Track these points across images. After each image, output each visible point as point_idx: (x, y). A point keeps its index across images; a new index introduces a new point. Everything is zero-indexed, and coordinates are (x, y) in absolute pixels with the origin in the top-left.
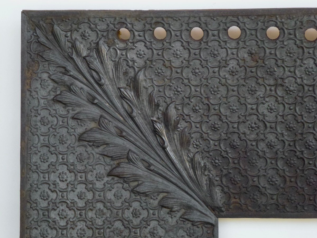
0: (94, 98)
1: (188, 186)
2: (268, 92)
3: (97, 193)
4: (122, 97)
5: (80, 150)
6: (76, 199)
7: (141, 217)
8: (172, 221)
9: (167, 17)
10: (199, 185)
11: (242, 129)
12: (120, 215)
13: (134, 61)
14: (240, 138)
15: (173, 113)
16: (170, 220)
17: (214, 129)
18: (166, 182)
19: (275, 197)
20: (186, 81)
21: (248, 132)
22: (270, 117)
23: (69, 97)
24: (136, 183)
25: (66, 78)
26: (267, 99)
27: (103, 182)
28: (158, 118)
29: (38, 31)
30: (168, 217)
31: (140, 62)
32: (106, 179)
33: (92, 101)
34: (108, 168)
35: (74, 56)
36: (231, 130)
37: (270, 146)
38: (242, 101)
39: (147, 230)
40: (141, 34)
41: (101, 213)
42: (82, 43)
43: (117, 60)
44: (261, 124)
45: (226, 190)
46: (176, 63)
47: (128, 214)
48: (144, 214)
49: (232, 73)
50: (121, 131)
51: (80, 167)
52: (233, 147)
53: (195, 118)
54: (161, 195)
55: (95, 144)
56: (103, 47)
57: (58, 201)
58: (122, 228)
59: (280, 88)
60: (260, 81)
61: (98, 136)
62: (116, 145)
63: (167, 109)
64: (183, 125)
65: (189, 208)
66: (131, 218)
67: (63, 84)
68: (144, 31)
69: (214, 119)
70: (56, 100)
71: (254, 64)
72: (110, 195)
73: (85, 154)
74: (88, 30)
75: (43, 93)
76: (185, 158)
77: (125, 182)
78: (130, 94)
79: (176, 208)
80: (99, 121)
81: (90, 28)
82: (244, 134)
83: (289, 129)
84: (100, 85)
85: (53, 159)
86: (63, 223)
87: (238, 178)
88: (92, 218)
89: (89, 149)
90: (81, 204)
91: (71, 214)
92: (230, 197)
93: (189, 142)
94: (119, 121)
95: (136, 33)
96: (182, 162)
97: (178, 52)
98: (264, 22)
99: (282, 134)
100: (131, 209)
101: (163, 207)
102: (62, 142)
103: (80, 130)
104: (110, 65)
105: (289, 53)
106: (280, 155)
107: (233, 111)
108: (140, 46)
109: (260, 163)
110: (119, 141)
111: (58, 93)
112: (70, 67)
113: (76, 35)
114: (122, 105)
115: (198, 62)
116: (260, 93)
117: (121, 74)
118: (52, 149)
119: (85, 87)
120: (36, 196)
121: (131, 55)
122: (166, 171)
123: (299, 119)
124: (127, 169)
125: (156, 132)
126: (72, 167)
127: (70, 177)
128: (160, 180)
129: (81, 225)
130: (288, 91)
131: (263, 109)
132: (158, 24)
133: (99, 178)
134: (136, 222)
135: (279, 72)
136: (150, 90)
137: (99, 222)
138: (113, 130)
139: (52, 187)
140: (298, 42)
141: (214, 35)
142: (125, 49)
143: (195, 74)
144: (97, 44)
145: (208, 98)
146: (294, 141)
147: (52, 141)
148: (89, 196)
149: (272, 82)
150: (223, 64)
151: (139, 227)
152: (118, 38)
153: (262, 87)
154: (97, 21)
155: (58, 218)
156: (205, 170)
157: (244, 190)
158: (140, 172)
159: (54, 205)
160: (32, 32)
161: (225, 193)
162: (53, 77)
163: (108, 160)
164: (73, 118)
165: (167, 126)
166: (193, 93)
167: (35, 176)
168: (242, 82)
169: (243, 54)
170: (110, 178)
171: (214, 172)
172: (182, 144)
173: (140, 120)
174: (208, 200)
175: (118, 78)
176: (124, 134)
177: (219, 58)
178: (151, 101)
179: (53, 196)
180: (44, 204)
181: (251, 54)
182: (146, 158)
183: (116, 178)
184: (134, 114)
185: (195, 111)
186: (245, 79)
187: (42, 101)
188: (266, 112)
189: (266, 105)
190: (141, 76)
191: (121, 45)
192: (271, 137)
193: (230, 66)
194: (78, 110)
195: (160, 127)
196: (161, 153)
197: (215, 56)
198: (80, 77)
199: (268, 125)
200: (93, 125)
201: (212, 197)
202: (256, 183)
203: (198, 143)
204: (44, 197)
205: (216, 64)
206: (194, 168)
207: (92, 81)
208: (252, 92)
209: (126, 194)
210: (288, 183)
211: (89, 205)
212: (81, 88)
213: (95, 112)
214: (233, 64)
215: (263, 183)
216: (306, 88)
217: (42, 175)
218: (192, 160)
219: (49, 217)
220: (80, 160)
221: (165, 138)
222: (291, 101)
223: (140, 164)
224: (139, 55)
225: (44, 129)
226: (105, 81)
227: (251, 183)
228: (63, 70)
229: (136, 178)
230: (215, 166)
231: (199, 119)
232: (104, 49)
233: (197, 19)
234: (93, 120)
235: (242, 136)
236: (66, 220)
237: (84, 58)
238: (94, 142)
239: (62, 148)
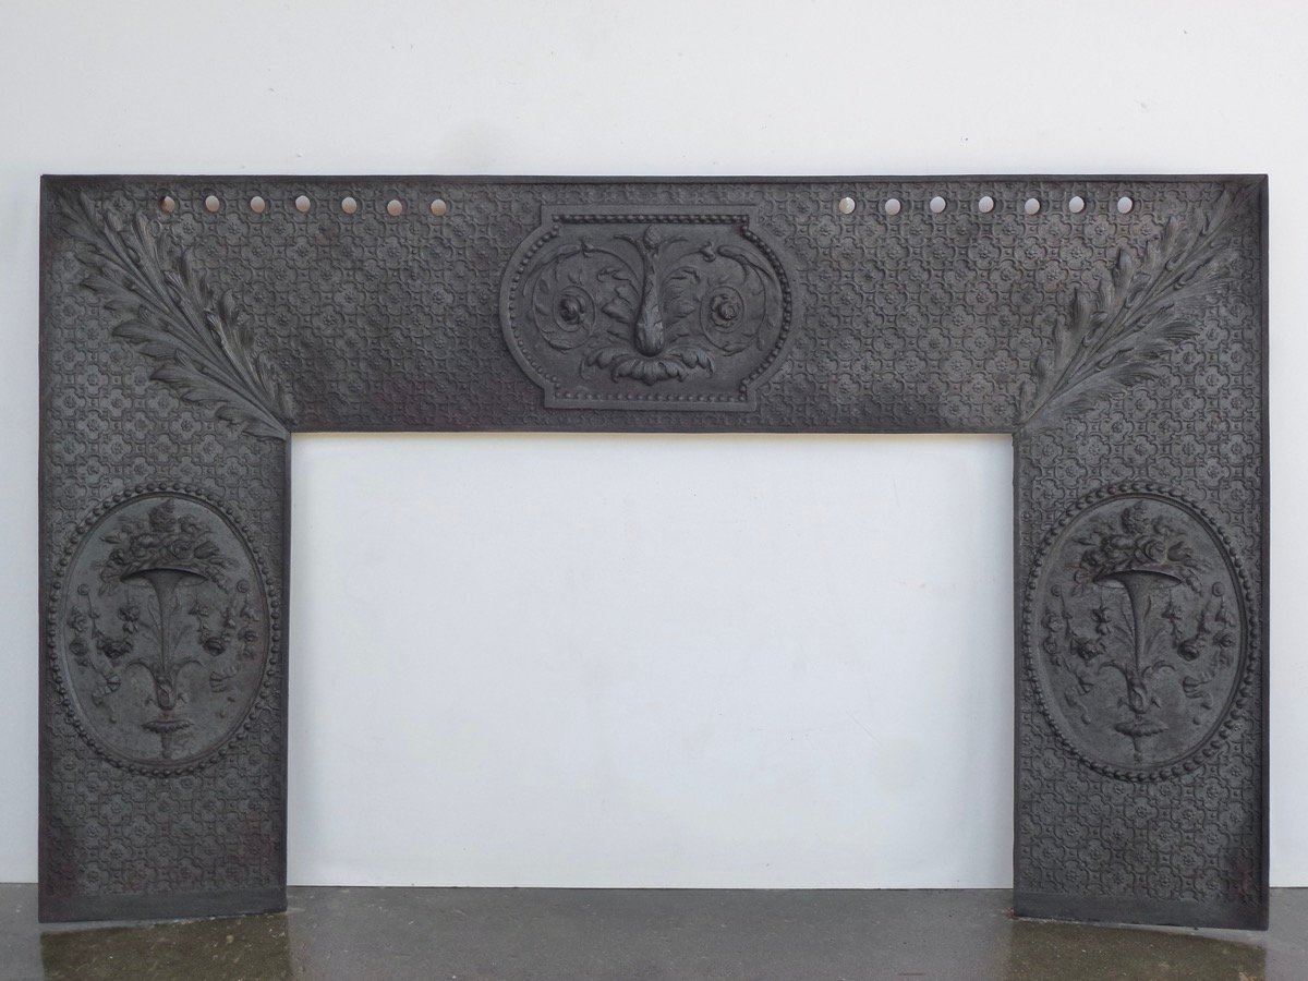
0: (132, 283)
1: (255, 396)
2: (345, 277)
3: (137, 401)
4: (167, 282)
5: (115, 347)
6: (111, 407)
7: (193, 430)
8: (232, 436)
9: (221, 183)
10: (266, 393)
11: (316, 322)
12: (167, 428)
13: (179, 237)
14: (313, 333)
15: (230, 302)
16: (230, 435)
17: (282, 322)
18: (224, 389)
19: (358, 407)
20: (245, 263)
21: (323, 327)
22: (349, 308)
23: (101, 282)
24: (186, 390)
25: (97, 258)
26: (344, 287)
27: (144, 387)
28: (213, 309)
29: (61, 200)
30: (226, 431)
31: (188, 238)
32: (148, 384)
33: (129, 286)
34: (151, 370)
35: (106, 231)
36: (303, 323)
37: (350, 344)
38: (315, 287)
39: (201, 446)
40: (188, 203)
41: (142, 425)
42: (115, 214)
43: (159, 235)
44: (338, 317)
45: (298, 397)
46: (233, 240)
47: (176, 426)
48: (197, 426)
49: (301, 253)
50: (167, 324)
51: (114, 368)
52: (306, 345)
53: (257, 309)
54: (220, 404)
55: (134, 340)
56: (141, 219)
57: (86, 409)
58: (169, 443)
59: (360, 273)
60: (335, 263)
61: (136, 330)
62: (160, 343)
63: (222, 298)
64: (243, 317)
65: (254, 420)
66: (180, 431)
67: (94, 265)
68: (191, 200)
69: (281, 310)
70: (84, 285)
71: (326, 243)
72: (153, 403)
73: (121, 353)
74: (123, 199)
75: (68, 276)
76: (248, 359)
77: (172, 387)
78: (177, 279)
79: (236, 420)
80: (138, 312)
81: (125, 195)
82: (319, 329)
83: (372, 323)
84: (139, 267)
85: (80, 357)
86: (93, 436)
87: (313, 383)
88: (130, 430)
89: (126, 346)
90: (116, 413)
91: (103, 425)
92: (304, 407)
93: (251, 339)
94: (164, 311)
95: (182, 203)
96: (244, 364)
97: (235, 227)
98: (336, 191)
99: (364, 329)
100: (181, 421)
101: (220, 418)
102: (91, 336)
103: (114, 323)
104: (151, 243)
105: (368, 229)
106: (362, 355)
107: (304, 301)
108: (188, 218)
109: (339, 365)
110: (163, 337)
111: (87, 276)
112: (101, 244)
113: (108, 205)
114: (167, 291)
115: (260, 239)
116: (336, 278)
117: (165, 254)
118: (80, 345)
119: (120, 269)
120: (59, 402)
121: (177, 229)
122: (224, 374)
123: (383, 310)
124: (174, 372)
125: (210, 327)
126: (104, 369)
127: (102, 380)
128: (217, 385)
129: (117, 439)
130: (369, 277)
131: (339, 298)
132: (208, 191)
133: (139, 382)
134: (186, 436)
135: (357, 253)
136: (201, 274)
137: (140, 435)
138: (156, 323)
139: (79, 391)
140: (378, 216)
141: (277, 206)
142: (169, 222)
143: (256, 254)
144: (134, 215)
145: (273, 284)
146: (378, 338)
147: (79, 334)
148: (127, 403)
149: (349, 265)
150: (289, 243)
151: (190, 442)
152: (161, 209)
153: (338, 271)
154: (134, 188)
155: (87, 430)
156: (273, 373)
157: (320, 398)
158: (192, 377)
159: (83, 414)
160: (53, 201)
161: (298, 402)
162: (80, 257)
163: (150, 360)
164: (106, 308)
165: (223, 319)
166: (255, 278)
167: (58, 377)
168: (314, 264)
169: (313, 229)
170: (153, 383)
171: (283, 376)
172: (242, 341)
173: (190, 311)
174: (277, 410)
175: (162, 258)
176: (169, 327)
177: (284, 235)
178: (202, 287)
179: (81, 403)
180: (69, 412)
181: (322, 230)
182: (199, 358)
183: (161, 383)
184: (182, 304)
185: (258, 300)
186: (317, 261)
187: (66, 287)
188: (343, 302)
189: (344, 293)
190: (189, 257)
191: (164, 217)
192: (351, 333)
193: (299, 245)
194: (112, 297)
195: (215, 320)
196: (219, 353)
197: (279, 232)
198: (115, 257)
199: (346, 318)
200: (129, 317)
201: (281, 405)
202: (335, 390)
203: (263, 341)
204: (69, 403)
205: (282, 241)
206: (258, 372)
207: (128, 260)
208: (326, 277)
209: (174, 403)
210: (373, 390)
211: (127, 415)
212: (117, 271)
213: (134, 299)
214: (301, 242)
215: (343, 389)
216: (390, 273)
217: (66, 378)
218: (256, 362)
219: (75, 429)
220: (115, 359)
221: (223, 336)
222: (373, 288)
223: (190, 366)
224: (187, 230)
225: (69, 321)
226: (146, 262)
227: (328, 389)
228: (93, 248)
229: (185, 383)
230: (284, 369)
231: (263, 310)
232: (143, 222)
233: (256, 187)
234: (131, 310)
235: (316, 331)
236: (97, 432)
237: (119, 233)
238: (131, 337)
239: (91, 344)
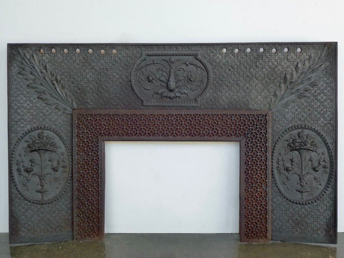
0: (32, 72)
1: (65, 102)
2: (90, 71)
3: (34, 104)
4: (42, 72)
5: (28, 90)
6: (27, 106)
7: (49, 112)
8: (60, 113)
9: (55, 46)
10: (68, 102)
11: (82, 83)
12: (42, 111)
13: (45, 60)
14: (81, 86)
15: (59, 78)
16: (59, 113)
17: (73, 83)
18: (57, 101)
19: (93, 105)
20: (63, 67)
21: (84, 84)
22: (91, 79)
23: (23, 72)
24: (47, 101)
25: (23, 66)
26: (89, 73)
27: (36, 101)
28: (54, 79)
29: (13, 50)
30: (58, 112)
31: (47, 61)
32: (37, 99)
33: (31, 73)
34: (37, 96)
35: (25, 59)
36: (78, 83)
37: (91, 88)
38: (81, 73)
39: (51, 116)
40: (47, 51)
41: (35, 110)
42: (27, 54)
43: (39, 60)
44: (88, 81)
45: (77, 103)
46: (59, 61)
47: (44, 111)
48: (50, 111)
49: (78, 64)
50: (42, 83)
51: (28, 95)
52: (79, 89)
53: (66, 79)
54: (56, 105)
55: (33, 88)
56: (34, 55)
57: (20, 106)
58: (43, 116)
59: (93, 69)
60: (87, 67)
61: (34, 85)
62: (40, 88)
63: (57, 76)
64: (62, 82)
65: (65, 109)
66: (46, 112)
67: (22, 68)
68: (48, 50)
69: (72, 80)
70: (19, 73)
71: (84, 61)
72: (38, 105)
73: (30, 91)
74: (29, 50)
75: (15, 71)
76: (64, 93)
77: (43, 100)
78: (44, 71)
79: (61, 109)
80: (34, 80)
81: (30, 49)
82: (82, 84)
83: (97, 83)
84: (34, 68)
85: (18, 92)
86: (22, 114)
87: (81, 99)
88: (32, 112)
89: (31, 89)
90: (28, 107)
91: (25, 111)
92: (79, 106)
93: (64, 87)
94: (41, 80)
95: (45, 51)
96: (63, 94)
97: (60, 57)
98: (87, 48)
99: (95, 84)
100: (46, 109)
101: (56, 109)
102: (21, 87)
103: (28, 83)
104: (37, 61)
105: (96, 58)
106: (94, 91)
107: (79, 77)
108: (47, 55)
109: (88, 94)
110: (41, 87)
111: (20, 71)
112: (24, 62)
113: (25, 52)
114: (42, 75)
115: (66, 61)
116: (87, 71)
118: (18, 89)
119: (29, 69)
120: (13, 105)
121: (44, 58)
122: (57, 97)
123: (100, 80)
124: (44, 96)
125: (53, 84)
126: (25, 95)
127: (25, 99)
128: (55, 100)
129: (28, 114)
130: (96, 70)
131: (88, 76)
132: (53, 48)
133: (34, 99)
134: (47, 113)
135: (93, 64)
136: (51, 70)
137: (35, 113)
138: (39, 83)
139: (18, 102)
140: (98, 54)
141: (71, 52)
142: (42, 56)
143: (66, 64)
144: (33, 54)
145: (70, 73)
146: (99, 87)
147: (18, 86)
148: (31, 105)
149: (91, 68)
150: (74, 61)
151: (48, 115)
152: (40, 53)
153: (88, 69)
154: (32, 47)
155: (21, 112)
156: (70, 97)
157: (83, 103)
158: (49, 98)
159: (19, 108)
160: (11, 51)
161: (77, 104)
162: (18, 66)
163: (37, 93)
164: (25, 79)
165: (57, 82)
166: (65, 71)
167: (12, 98)
168: (81, 67)
169: (81, 58)
170: (38, 99)
171: (73, 97)
172: (62, 88)
173: (48, 80)
175: (40, 66)
176: (43, 85)
177: (73, 59)
178: (51, 73)
179: (19, 105)
180: (16, 107)
181: (83, 58)
182: (50, 93)
183: (40, 99)
184: (46, 78)
185: (66, 77)
186: (82, 66)
187: (14, 73)
188: (89, 77)
189: (89, 75)
190: (48, 65)
191: (41, 55)
192: (91, 86)
193: (77, 62)
194: (27, 76)
195: (55, 82)
196: (55, 91)
197: (72, 58)
198: (27, 65)
199: (90, 81)
200: (32, 82)
201: (73, 105)
202: (87, 101)
203: (67, 88)
204: (16, 105)
205: (72, 61)
206: (66, 96)
207: (31, 67)
208: (84, 71)
209: (44, 105)
210: (97, 101)
211: (31, 108)
212: (28, 69)
213: (33, 77)
214: (78, 61)
215: (89, 101)
216: (102, 69)
217: (15, 98)
218: (66, 93)
219: (17, 112)
220: (28, 93)
221: (57, 86)
222: (97, 74)
223: (48, 94)
224: (47, 58)
225: (15, 83)
226: (36, 67)
227: (85, 101)
228: (21, 63)
229: (47, 99)
230: (73, 95)
231: (67, 80)
232: (35, 56)
233: (65, 46)
234: (32, 80)
235: (82, 85)
236: (23, 113)
237: (28, 59)
238: (32, 87)
239: (21, 89)
